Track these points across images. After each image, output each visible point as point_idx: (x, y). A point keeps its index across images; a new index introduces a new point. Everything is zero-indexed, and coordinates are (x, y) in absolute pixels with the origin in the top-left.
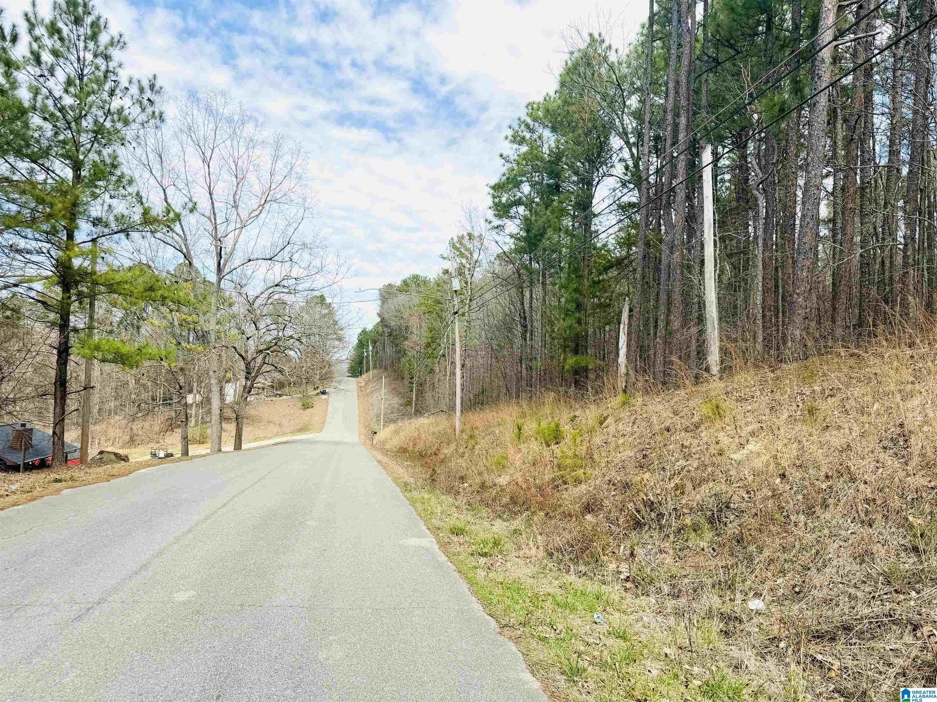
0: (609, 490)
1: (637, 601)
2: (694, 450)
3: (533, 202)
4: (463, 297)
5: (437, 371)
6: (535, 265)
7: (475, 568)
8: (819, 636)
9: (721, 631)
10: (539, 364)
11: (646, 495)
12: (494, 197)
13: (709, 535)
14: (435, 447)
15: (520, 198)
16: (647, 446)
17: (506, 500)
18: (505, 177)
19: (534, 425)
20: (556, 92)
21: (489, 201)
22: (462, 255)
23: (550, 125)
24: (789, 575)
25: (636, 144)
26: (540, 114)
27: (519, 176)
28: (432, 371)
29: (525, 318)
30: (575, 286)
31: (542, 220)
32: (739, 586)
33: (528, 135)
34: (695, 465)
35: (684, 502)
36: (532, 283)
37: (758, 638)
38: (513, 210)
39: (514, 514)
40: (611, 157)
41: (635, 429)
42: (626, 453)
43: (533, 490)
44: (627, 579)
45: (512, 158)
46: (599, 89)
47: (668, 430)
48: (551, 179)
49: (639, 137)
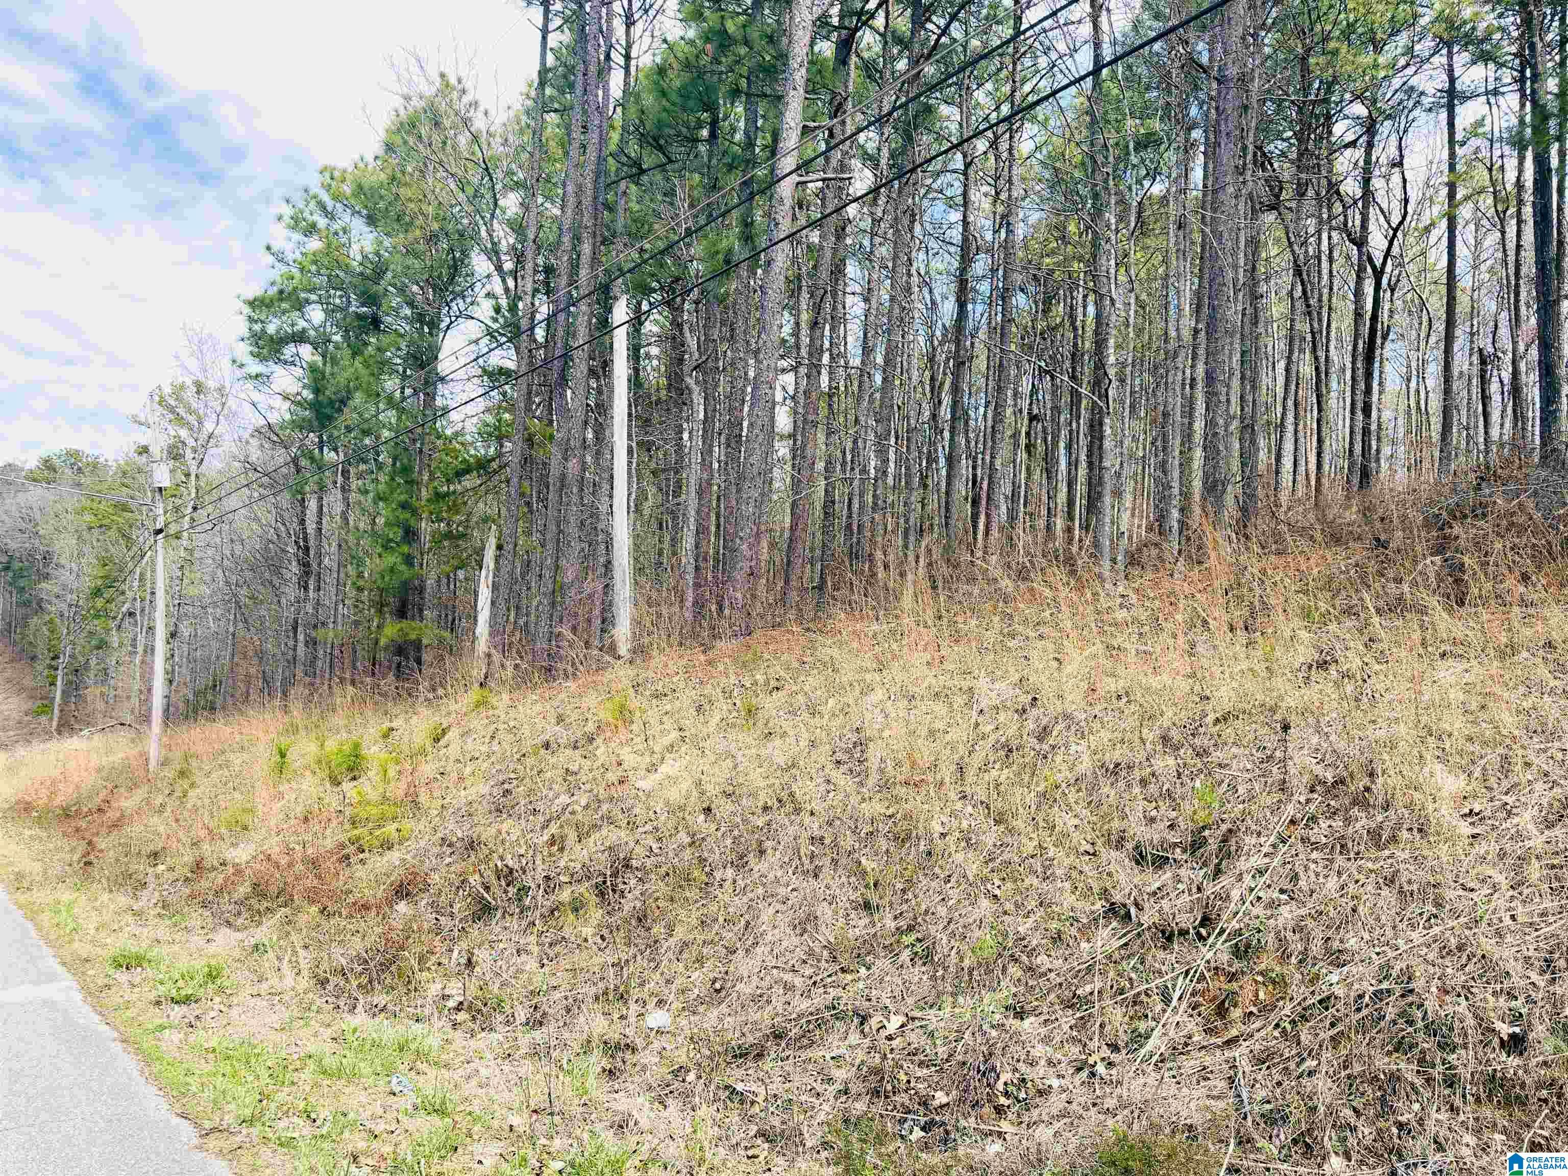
0: (440, 856)
1: (472, 1042)
2: (584, 779)
3: (329, 341)
4: (178, 502)
5: (116, 645)
6: (330, 456)
7: (162, 1028)
8: (741, 1055)
9: (604, 1070)
10: (331, 634)
11: (502, 858)
12: (251, 320)
13: (596, 914)
14: (102, 796)
15: (304, 330)
16: (512, 776)
17: (244, 889)
18: (275, 289)
19: (312, 748)
20: (376, 158)
21: (243, 328)
22: (179, 420)
23: (365, 212)
24: (708, 964)
25: (514, 274)
26: (347, 189)
27: (303, 290)
28: (102, 645)
29: (307, 549)
30: (403, 497)
31: (346, 375)
32: (635, 993)
33: (322, 222)
34: (583, 803)
35: (562, 864)
36: (322, 489)
37: (658, 1072)
38: (289, 351)
39: (257, 917)
40: (472, 287)
41: (496, 747)
42: (473, 790)
43: (299, 867)
44: (459, 1008)
45: (290, 257)
46: (454, 170)
47: (547, 746)
48: (363, 305)
49: (518, 262)
